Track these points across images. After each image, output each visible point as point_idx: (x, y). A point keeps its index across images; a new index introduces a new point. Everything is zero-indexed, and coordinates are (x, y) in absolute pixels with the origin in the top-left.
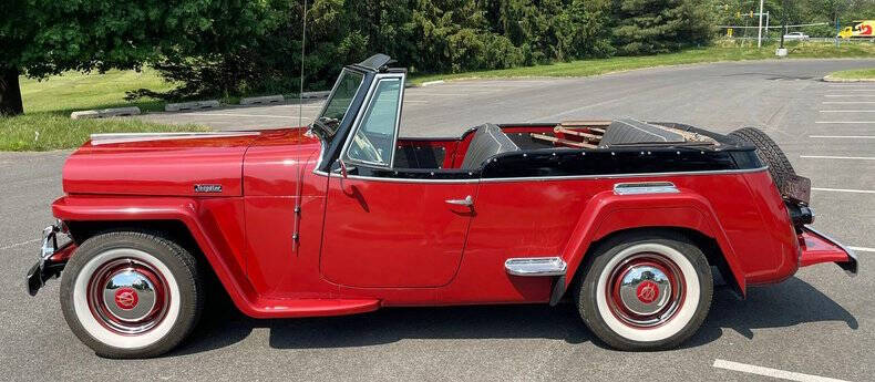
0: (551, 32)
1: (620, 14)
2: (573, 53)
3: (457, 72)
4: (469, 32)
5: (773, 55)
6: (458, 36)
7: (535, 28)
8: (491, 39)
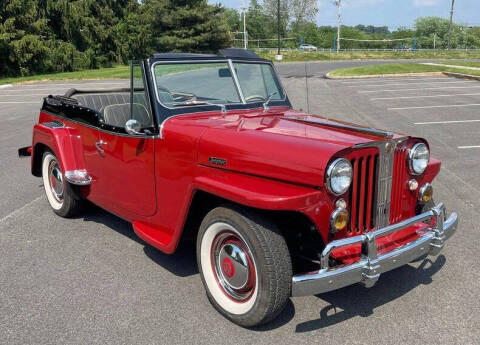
0: (109, 40)
1: (161, 28)
2: (131, 58)
3: (26, 75)
4: (34, 38)
6: (23, 41)
7: (95, 35)
8: (57, 45)
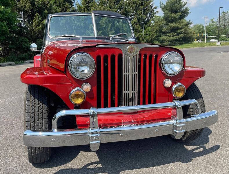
1: (162, 33)
5: (215, 45)
